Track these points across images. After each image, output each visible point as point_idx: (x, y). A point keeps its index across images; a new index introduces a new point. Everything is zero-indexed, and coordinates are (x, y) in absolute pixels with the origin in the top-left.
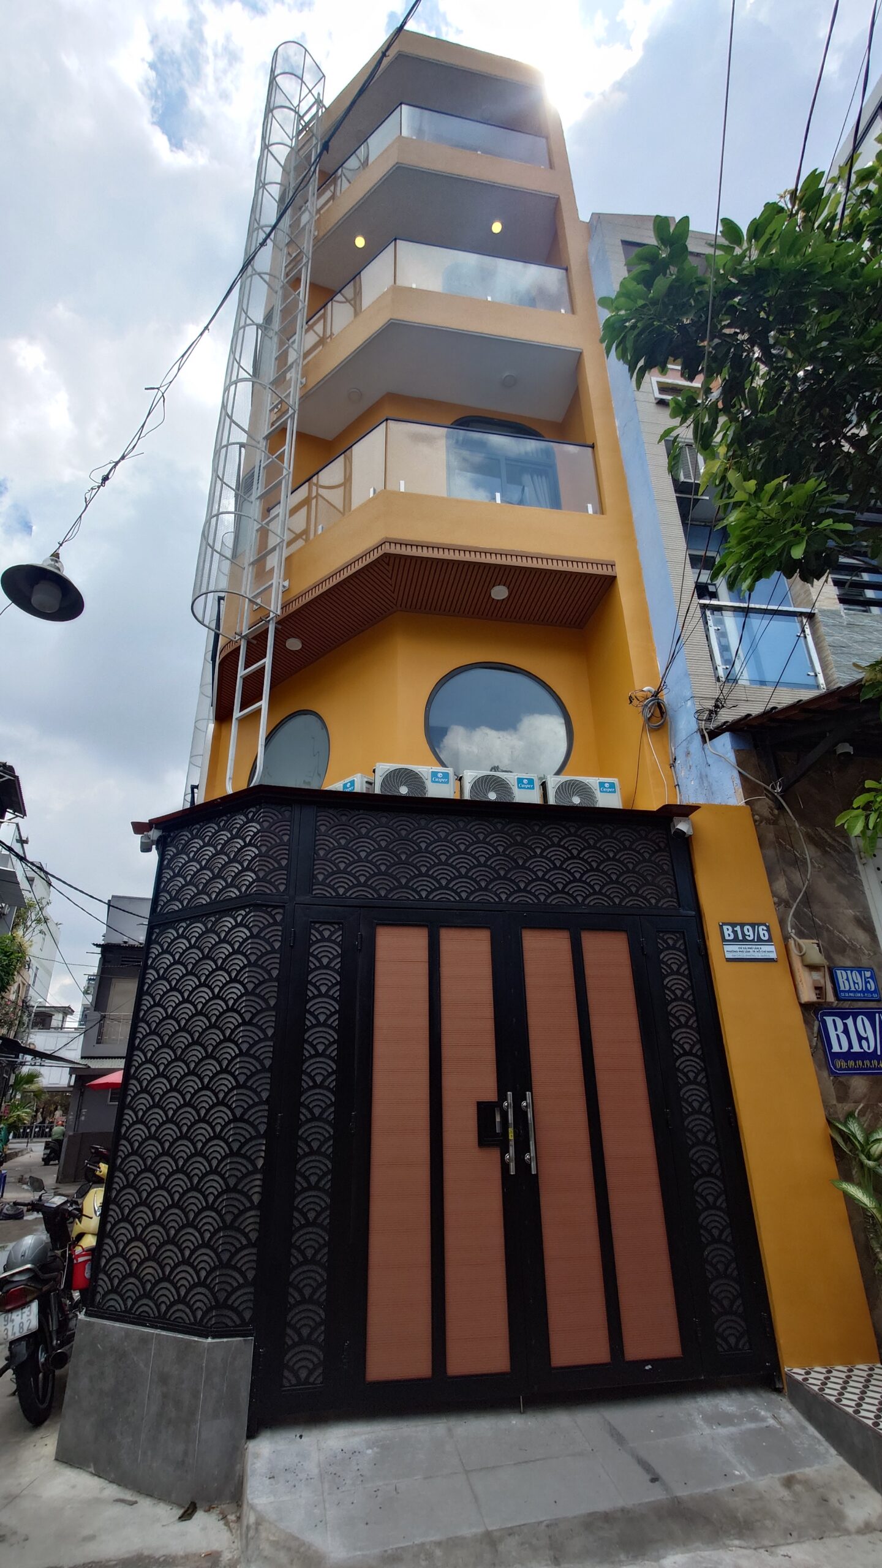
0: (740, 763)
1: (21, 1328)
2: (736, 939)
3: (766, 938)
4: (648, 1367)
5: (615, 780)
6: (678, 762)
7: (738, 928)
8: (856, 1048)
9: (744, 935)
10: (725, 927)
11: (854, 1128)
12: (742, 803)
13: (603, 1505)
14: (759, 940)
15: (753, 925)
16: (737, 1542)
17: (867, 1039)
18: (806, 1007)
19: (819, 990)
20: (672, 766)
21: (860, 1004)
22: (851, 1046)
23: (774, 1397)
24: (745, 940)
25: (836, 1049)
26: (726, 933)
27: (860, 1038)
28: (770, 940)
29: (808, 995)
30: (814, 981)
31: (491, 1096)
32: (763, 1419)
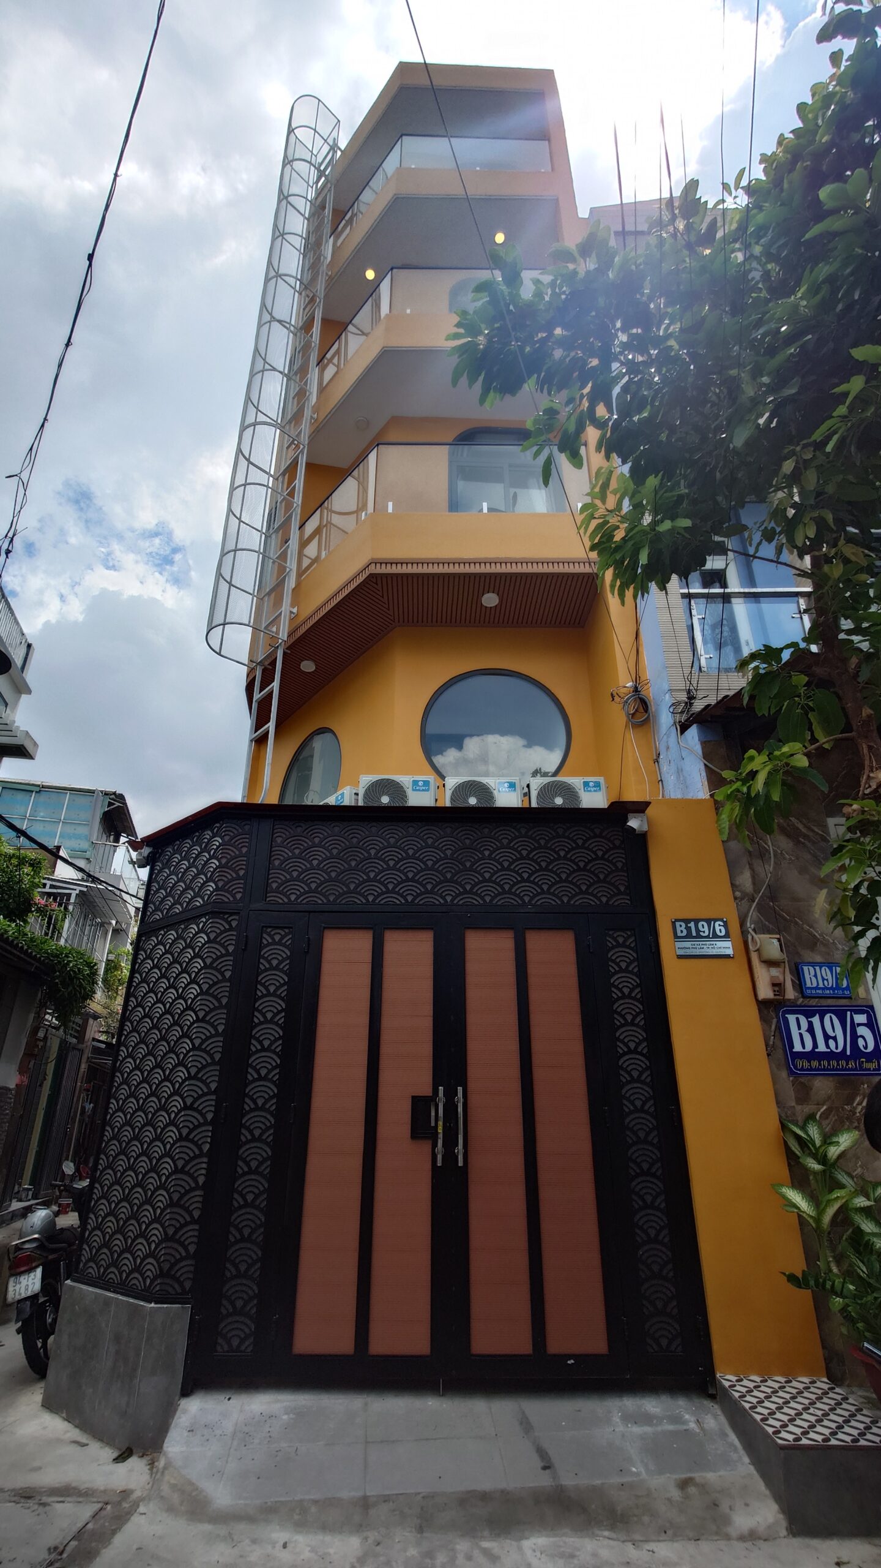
0: (707, 756)
1: (27, 1289)
2: (689, 936)
3: (723, 933)
4: (571, 1362)
5: (601, 780)
6: (661, 757)
7: (692, 925)
8: (822, 1047)
9: (698, 931)
10: (678, 924)
11: (814, 1133)
12: (707, 796)
13: (486, 1485)
14: (715, 936)
15: (708, 921)
16: (606, 1533)
17: (835, 1039)
18: (764, 1005)
19: (777, 986)
20: (657, 761)
21: (830, 1002)
22: (815, 1045)
23: (708, 1403)
24: (699, 936)
25: (798, 1047)
26: (679, 929)
27: (827, 1037)
28: (727, 936)
29: (765, 992)
30: (772, 977)
31: (427, 1091)
32: (685, 1422)
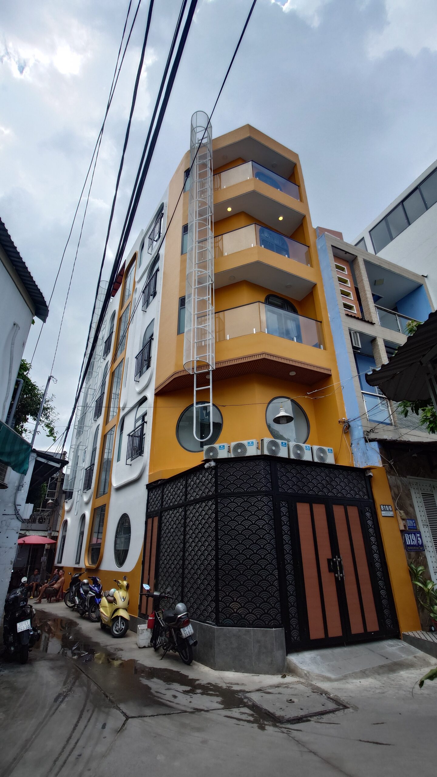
0: (381, 453)
1: (189, 633)
2: (384, 510)
3: (391, 510)
4: (373, 633)
5: (332, 448)
7: (384, 507)
8: (412, 544)
9: (386, 509)
10: (381, 506)
11: (413, 566)
12: (381, 466)
15: (388, 506)
16: (412, 669)
17: (414, 541)
18: (402, 531)
19: (405, 526)
20: (351, 446)
21: (412, 530)
22: (411, 543)
23: (399, 640)
25: (408, 544)
26: (382, 508)
28: (392, 511)
29: (402, 528)
30: (404, 523)
32: (400, 645)
